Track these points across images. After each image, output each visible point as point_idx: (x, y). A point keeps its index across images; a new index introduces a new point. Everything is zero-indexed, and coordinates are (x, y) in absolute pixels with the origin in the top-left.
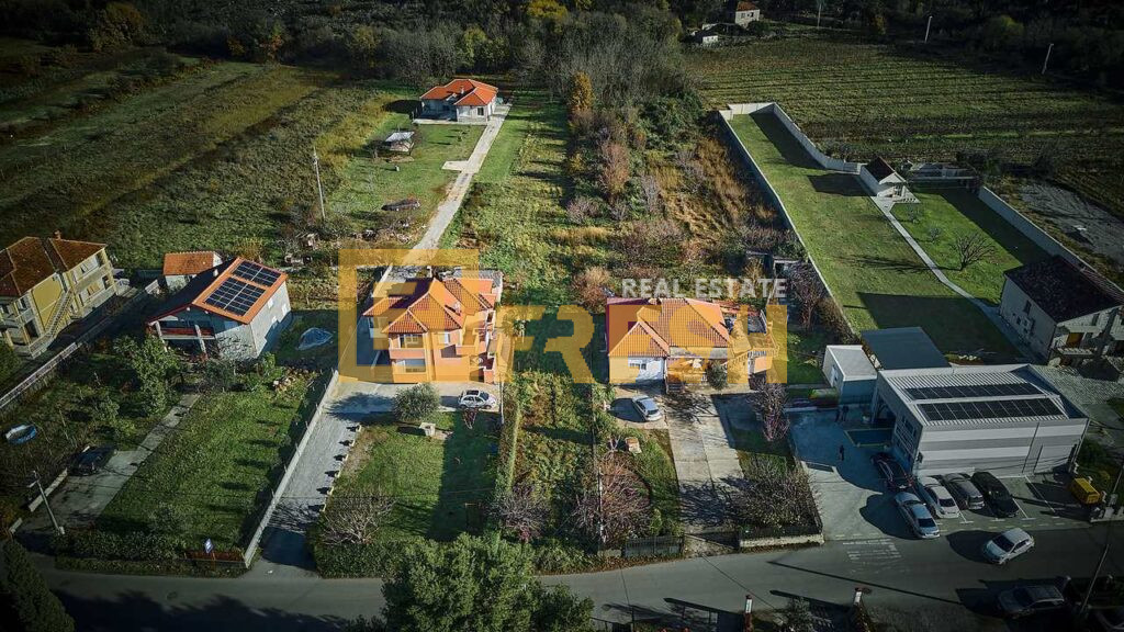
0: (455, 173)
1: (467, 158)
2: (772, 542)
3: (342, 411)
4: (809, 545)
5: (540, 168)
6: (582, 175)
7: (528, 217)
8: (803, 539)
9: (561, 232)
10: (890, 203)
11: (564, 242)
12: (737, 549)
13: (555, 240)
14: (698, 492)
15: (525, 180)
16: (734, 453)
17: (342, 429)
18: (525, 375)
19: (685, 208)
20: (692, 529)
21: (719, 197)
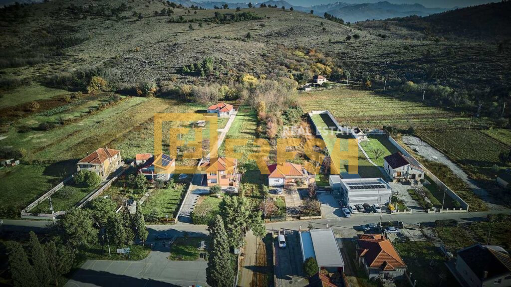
1: (224, 128)
2: (309, 217)
3: (194, 193)
4: (318, 218)
5: (248, 131)
6: (262, 133)
12: (300, 219)
14: (291, 209)
15: (243, 134)
16: (302, 200)
17: (195, 196)
18: (245, 184)
20: (289, 215)
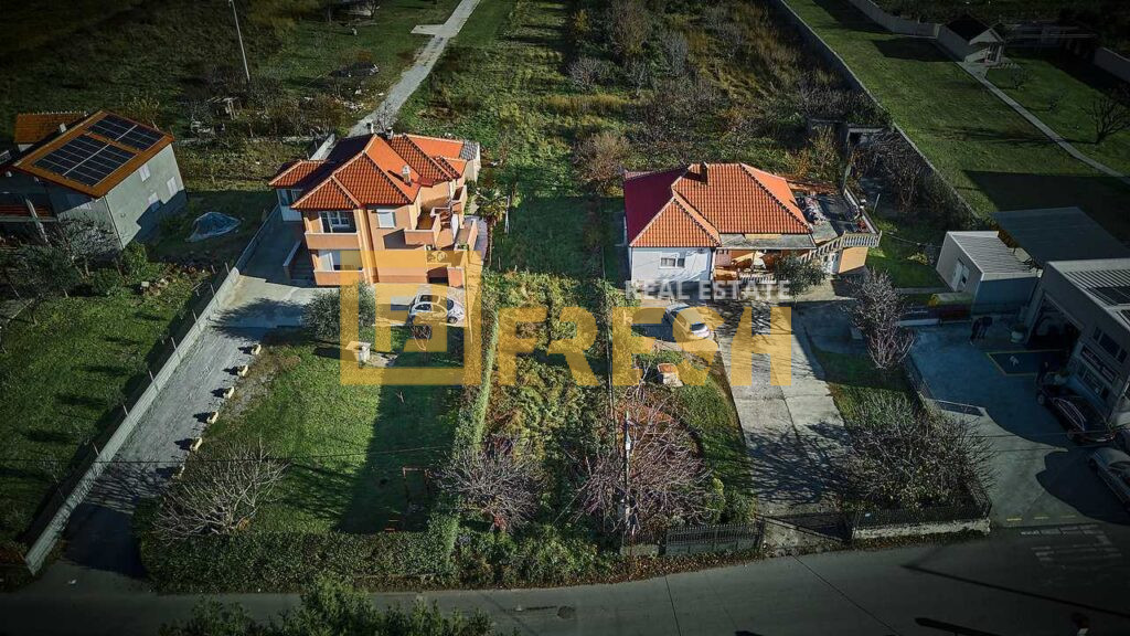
0: (428, 37)
1: (443, 22)
2: (907, 531)
3: (232, 325)
4: (966, 535)
5: (534, 33)
6: (588, 37)
7: (517, 85)
8: (956, 527)
9: (561, 100)
10: (983, 69)
11: (565, 112)
12: (849, 543)
13: (551, 110)
14: (776, 448)
15: (515, 45)
16: (822, 387)
17: (232, 351)
18: (508, 276)
19: (721, 74)
20: (772, 509)
21: (763, 62)
